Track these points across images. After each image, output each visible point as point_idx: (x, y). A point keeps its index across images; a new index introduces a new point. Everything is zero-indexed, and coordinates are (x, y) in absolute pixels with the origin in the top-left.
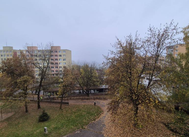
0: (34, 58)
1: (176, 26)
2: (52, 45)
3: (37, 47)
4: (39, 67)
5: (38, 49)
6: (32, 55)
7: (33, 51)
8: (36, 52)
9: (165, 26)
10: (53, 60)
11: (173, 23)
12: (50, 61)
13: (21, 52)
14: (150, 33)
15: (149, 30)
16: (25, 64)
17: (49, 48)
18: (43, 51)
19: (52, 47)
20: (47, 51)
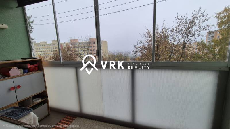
0: (77, 49)
1: (204, 13)
2: (90, 38)
3: (78, 40)
4: (80, 56)
5: (79, 41)
6: (74, 47)
7: (75, 43)
8: (77, 44)
9: (193, 14)
10: (91, 50)
11: (201, 9)
12: (89, 51)
13: (66, 44)
14: (177, 21)
15: (176, 19)
16: (70, 54)
17: (88, 40)
18: (83, 43)
19: (90, 39)
20: (86, 43)
